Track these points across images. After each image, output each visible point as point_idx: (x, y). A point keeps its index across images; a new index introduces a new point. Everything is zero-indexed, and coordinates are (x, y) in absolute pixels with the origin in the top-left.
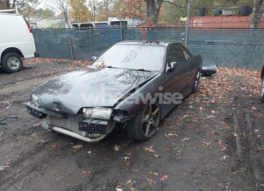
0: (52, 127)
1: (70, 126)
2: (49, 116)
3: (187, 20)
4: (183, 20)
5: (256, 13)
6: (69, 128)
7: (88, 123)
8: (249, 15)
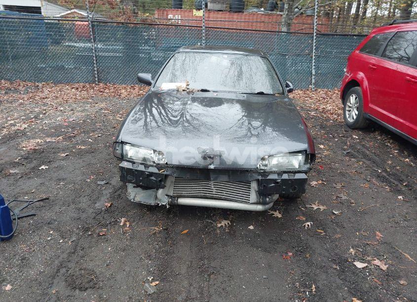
0: (177, 200)
1: (216, 192)
2: (172, 182)
3: (204, 15)
4: (197, 15)
5: (288, 11)
6: (216, 194)
7: (278, 179)
8: (243, 12)
